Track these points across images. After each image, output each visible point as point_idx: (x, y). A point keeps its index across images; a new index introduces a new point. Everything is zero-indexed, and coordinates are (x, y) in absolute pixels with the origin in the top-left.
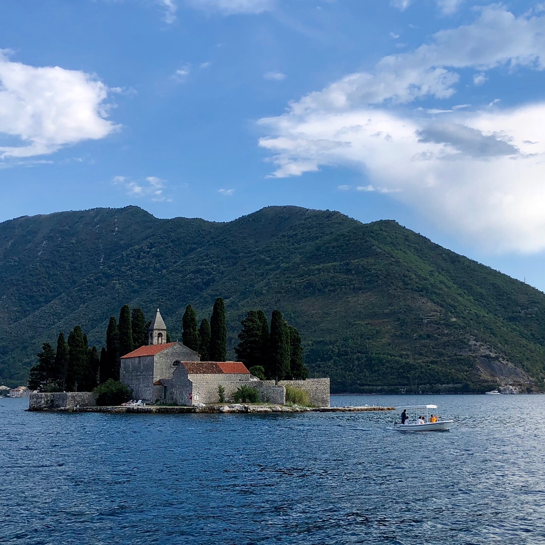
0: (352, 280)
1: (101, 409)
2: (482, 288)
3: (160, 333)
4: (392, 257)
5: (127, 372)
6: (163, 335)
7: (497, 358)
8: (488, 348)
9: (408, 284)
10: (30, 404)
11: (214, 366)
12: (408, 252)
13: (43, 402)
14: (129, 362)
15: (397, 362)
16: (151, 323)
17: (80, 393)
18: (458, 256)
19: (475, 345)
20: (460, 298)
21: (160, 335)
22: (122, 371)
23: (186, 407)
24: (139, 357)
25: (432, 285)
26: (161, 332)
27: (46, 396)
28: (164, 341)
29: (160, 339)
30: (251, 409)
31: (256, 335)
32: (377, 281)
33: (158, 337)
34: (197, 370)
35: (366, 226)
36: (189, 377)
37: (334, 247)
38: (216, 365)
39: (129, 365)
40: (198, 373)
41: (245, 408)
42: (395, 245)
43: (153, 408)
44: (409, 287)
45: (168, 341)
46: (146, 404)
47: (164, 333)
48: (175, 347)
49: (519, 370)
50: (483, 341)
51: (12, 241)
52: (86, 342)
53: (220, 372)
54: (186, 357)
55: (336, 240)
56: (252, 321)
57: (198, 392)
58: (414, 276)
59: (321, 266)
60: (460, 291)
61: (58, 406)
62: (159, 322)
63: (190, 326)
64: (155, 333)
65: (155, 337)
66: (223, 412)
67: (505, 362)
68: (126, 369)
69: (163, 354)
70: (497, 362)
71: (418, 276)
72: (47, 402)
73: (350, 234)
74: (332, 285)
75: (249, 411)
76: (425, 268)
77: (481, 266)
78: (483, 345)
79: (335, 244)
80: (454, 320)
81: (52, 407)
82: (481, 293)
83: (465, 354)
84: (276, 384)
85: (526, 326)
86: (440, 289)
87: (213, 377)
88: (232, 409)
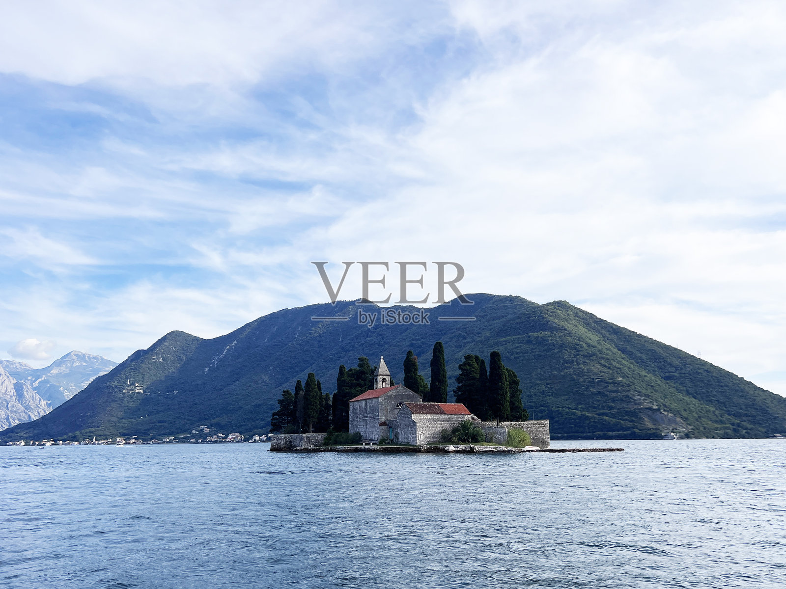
0: (532, 349)
1: (331, 449)
2: (642, 353)
3: (385, 379)
4: (565, 330)
5: (355, 413)
6: (387, 380)
7: (659, 410)
8: (651, 402)
9: (579, 351)
10: (272, 445)
11: (436, 407)
12: (578, 326)
13: (282, 443)
14: (357, 405)
15: (574, 414)
16: (376, 368)
17: (314, 435)
18: (619, 328)
19: (640, 399)
20: (624, 362)
21: (384, 380)
22: (351, 413)
23: (411, 447)
24: (366, 399)
25: (601, 352)
26: (385, 377)
27: (285, 437)
28: (388, 386)
29: (384, 384)
30: (477, 449)
31: (474, 378)
32: (554, 349)
33: (383, 382)
34: (420, 410)
35: (543, 306)
36: (413, 418)
37: (517, 323)
38: (438, 407)
39: (357, 408)
40: (421, 414)
41: (471, 448)
42: (567, 321)
43: (378, 447)
44: (581, 353)
45: (392, 384)
46: (373, 444)
47: (388, 378)
48: (398, 390)
49: (678, 419)
50: (645, 396)
51: (276, 327)
52: (320, 388)
53: (442, 413)
54: (408, 399)
55: (519, 318)
56: (470, 365)
57: (422, 433)
58: (584, 345)
59: (507, 338)
60: (623, 356)
61: (295, 446)
62: (383, 368)
63: (411, 371)
64: (380, 378)
65: (380, 382)
66: (449, 452)
67: (666, 413)
68: (354, 410)
69: (387, 396)
70: (658, 413)
71: (589, 345)
72: (286, 443)
73: (530, 312)
74: (517, 353)
75: (475, 450)
76: (593, 338)
77: (640, 336)
78: (646, 400)
79: (518, 321)
80: (620, 379)
81: (289, 448)
82: (641, 357)
83: (632, 407)
84: (497, 425)
85: (682, 383)
86: (607, 354)
87: (436, 418)
88: (457, 449)
